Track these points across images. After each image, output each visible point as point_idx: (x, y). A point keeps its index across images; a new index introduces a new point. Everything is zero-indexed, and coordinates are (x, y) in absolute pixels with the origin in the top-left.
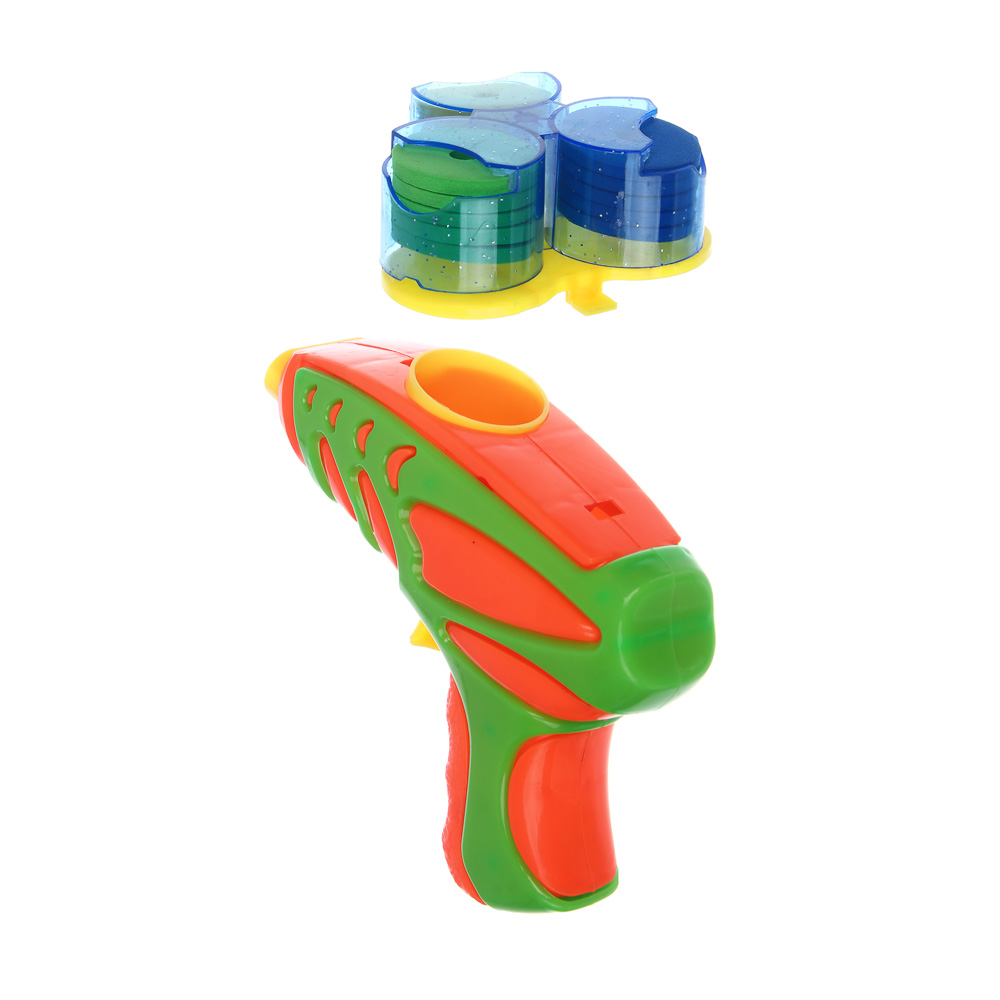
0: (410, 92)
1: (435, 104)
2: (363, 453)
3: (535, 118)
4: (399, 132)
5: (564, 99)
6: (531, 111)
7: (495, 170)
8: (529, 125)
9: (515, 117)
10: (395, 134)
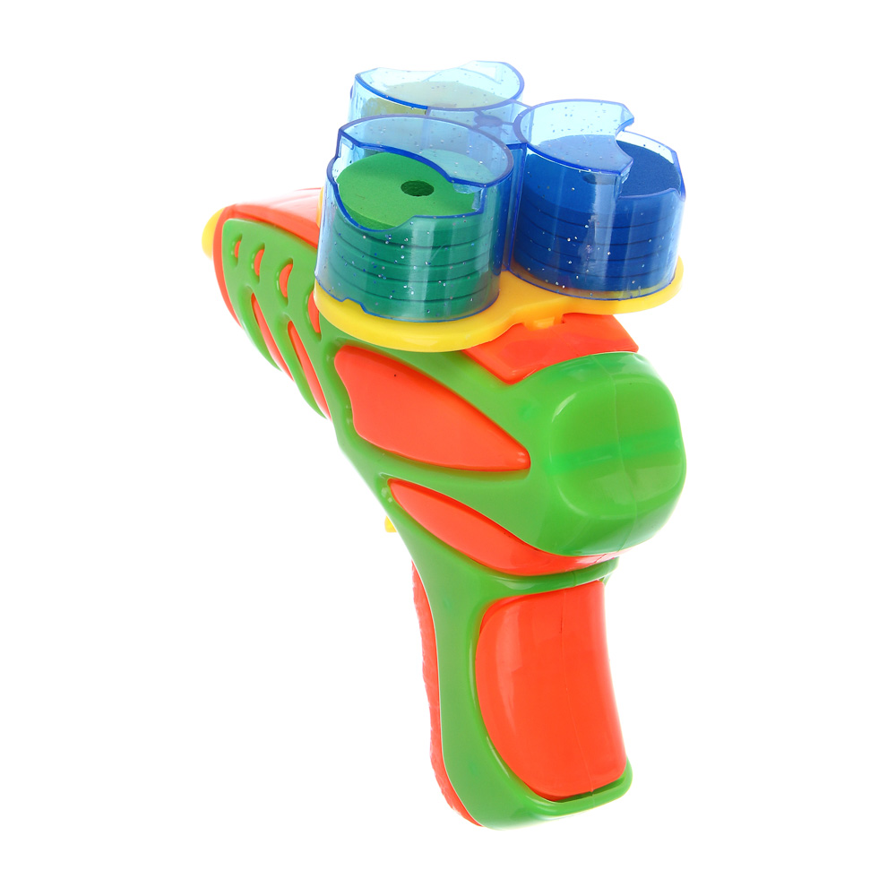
0: (354, 79)
1: (384, 96)
2: (286, 299)
3: (498, 122)
4: (347, 131)
5: (527, 99)
6: (494, 112)
7: (459, 185)
8: (494, 131)
9: (476, 119)
10: (342, 133)
